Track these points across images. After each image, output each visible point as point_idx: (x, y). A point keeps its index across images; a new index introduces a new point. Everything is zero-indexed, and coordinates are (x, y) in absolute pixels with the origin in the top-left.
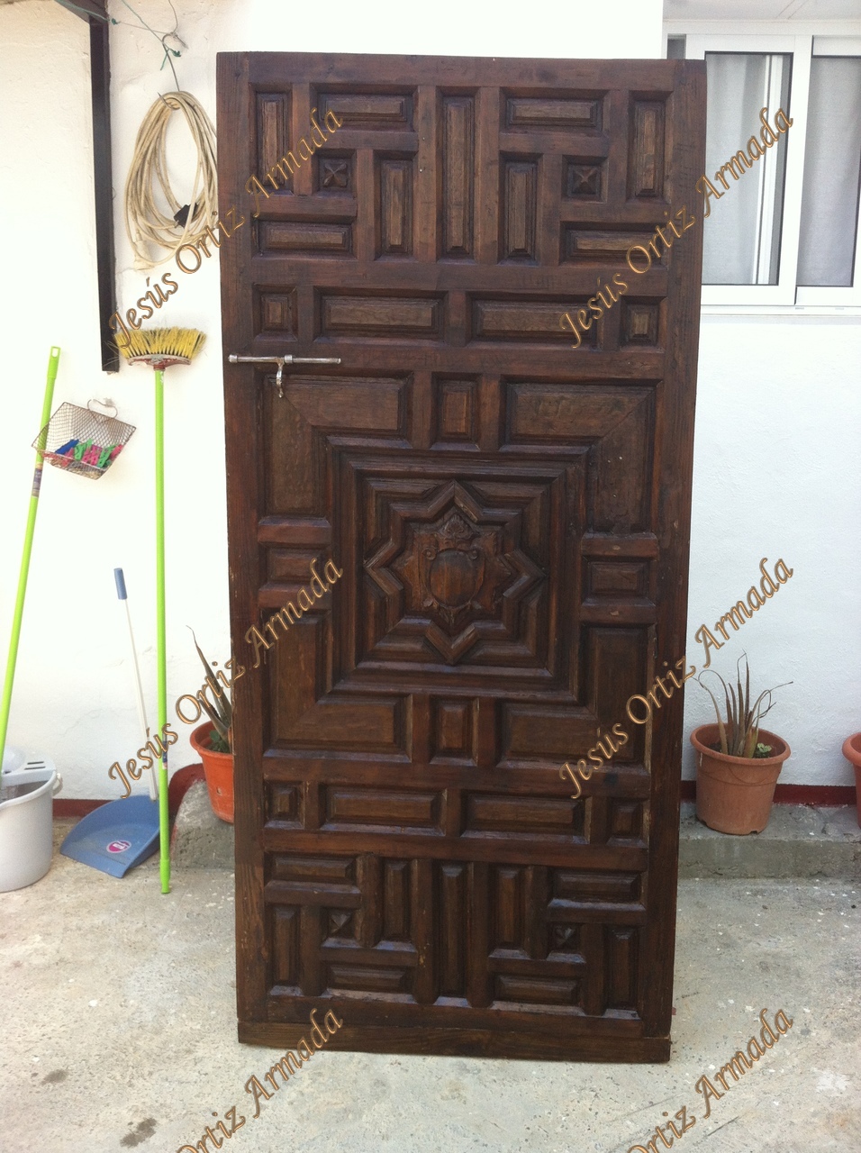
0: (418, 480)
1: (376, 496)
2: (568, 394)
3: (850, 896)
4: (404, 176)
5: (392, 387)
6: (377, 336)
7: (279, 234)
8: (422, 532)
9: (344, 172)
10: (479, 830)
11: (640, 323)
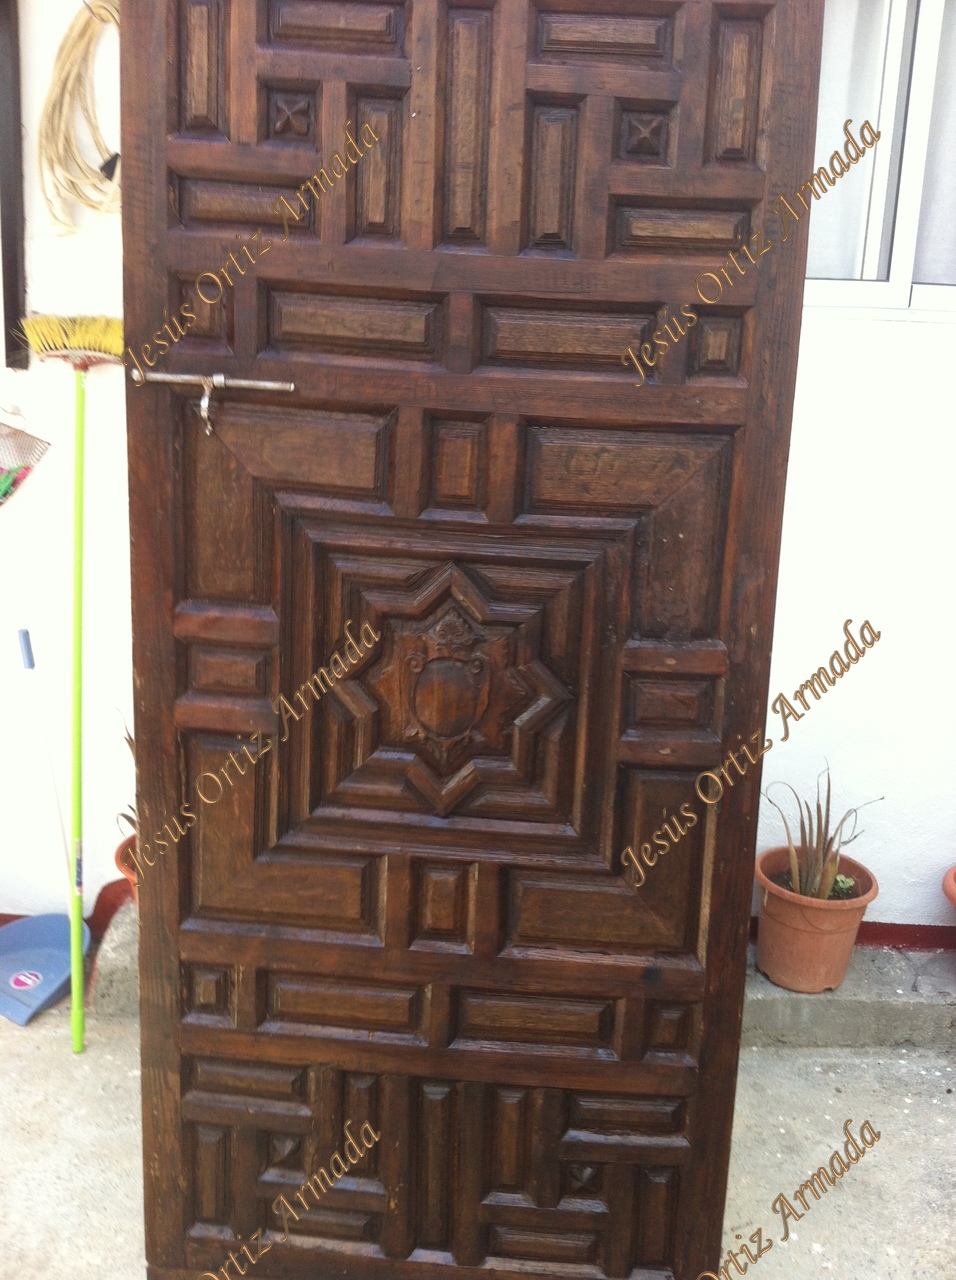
0: (400, 560)
1: (343, 580)
2: (612, 444)
3: (945, 1075)
4: (390, 122)
5: (368, 426)
6: (348, 354)
7: (207, 199)
8: (405, 632)
9: (305, 113)
10: (474, 1039)
11: (716, 343)
